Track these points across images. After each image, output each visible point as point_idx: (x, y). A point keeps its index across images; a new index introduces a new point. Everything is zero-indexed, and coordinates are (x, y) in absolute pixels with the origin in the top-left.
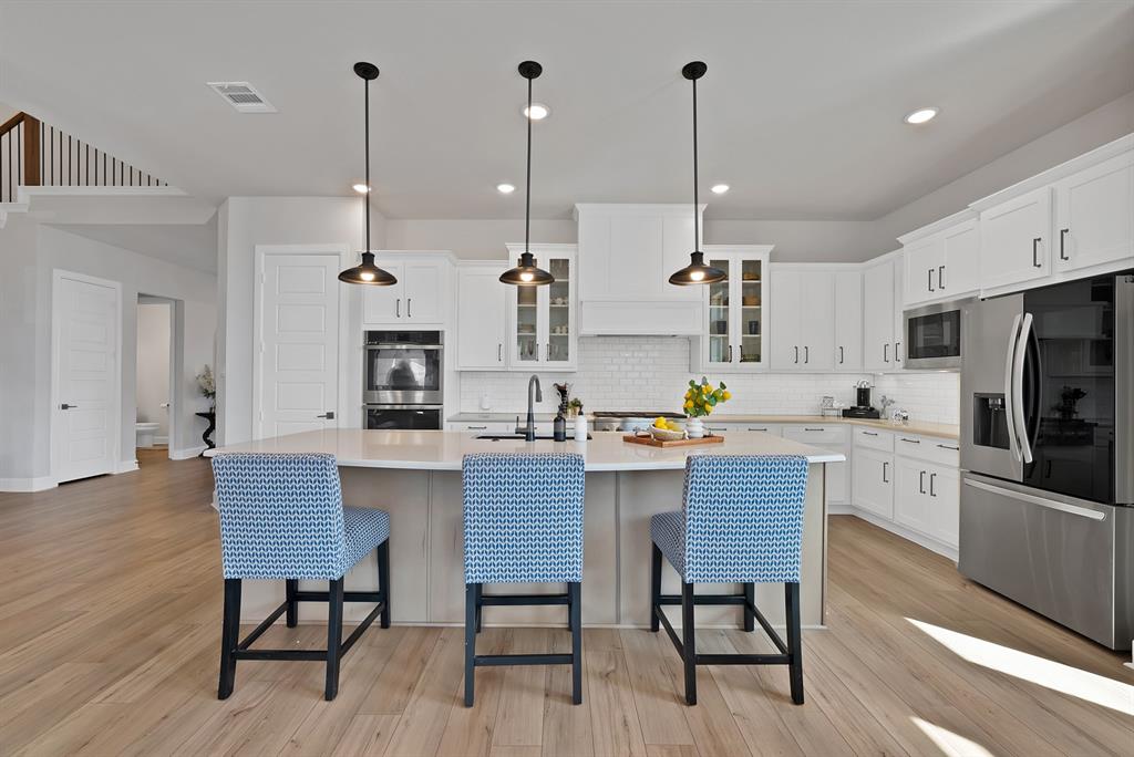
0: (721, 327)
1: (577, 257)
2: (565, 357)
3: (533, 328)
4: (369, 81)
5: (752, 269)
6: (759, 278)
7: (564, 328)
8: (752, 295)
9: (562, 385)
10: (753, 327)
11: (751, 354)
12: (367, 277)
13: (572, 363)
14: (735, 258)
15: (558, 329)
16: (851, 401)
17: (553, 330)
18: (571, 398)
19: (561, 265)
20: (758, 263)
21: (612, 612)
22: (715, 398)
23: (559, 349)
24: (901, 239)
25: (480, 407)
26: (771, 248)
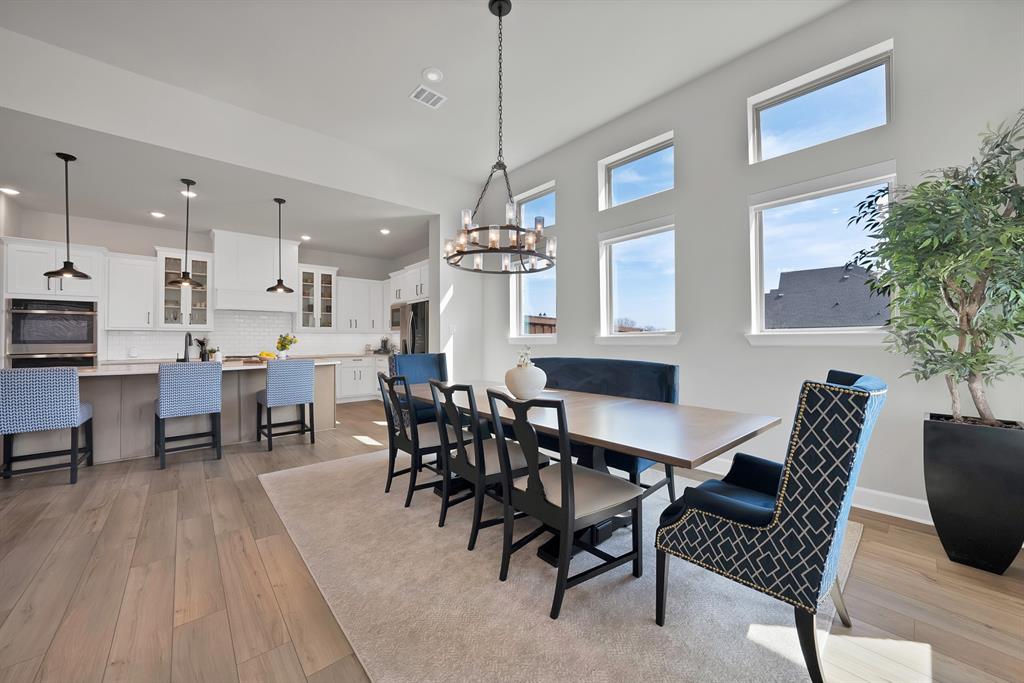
0: (309, 308)
1: (213, 262)
2: (204, 321)
3: (178, 303)
4: (69, 162)
5: (327, 279)
6: (331, 284)
7: (203, 305)
8: (327, 293)
9: (201, 339)
10: (328, 309)
11: (326, 322)
12: (68, 276)
13: (210, 325)
14: (318, 271)
15: (198, 305)
16: (377, 345)
17: (194, 305)
18: (209, 348)
19: (200, 266)
20: (330, 276)
21: (236, 437)
22: (291, 342)
23: (199, 316)
24: (390, 275)
25: (129, 355)
26: (337, 269)
